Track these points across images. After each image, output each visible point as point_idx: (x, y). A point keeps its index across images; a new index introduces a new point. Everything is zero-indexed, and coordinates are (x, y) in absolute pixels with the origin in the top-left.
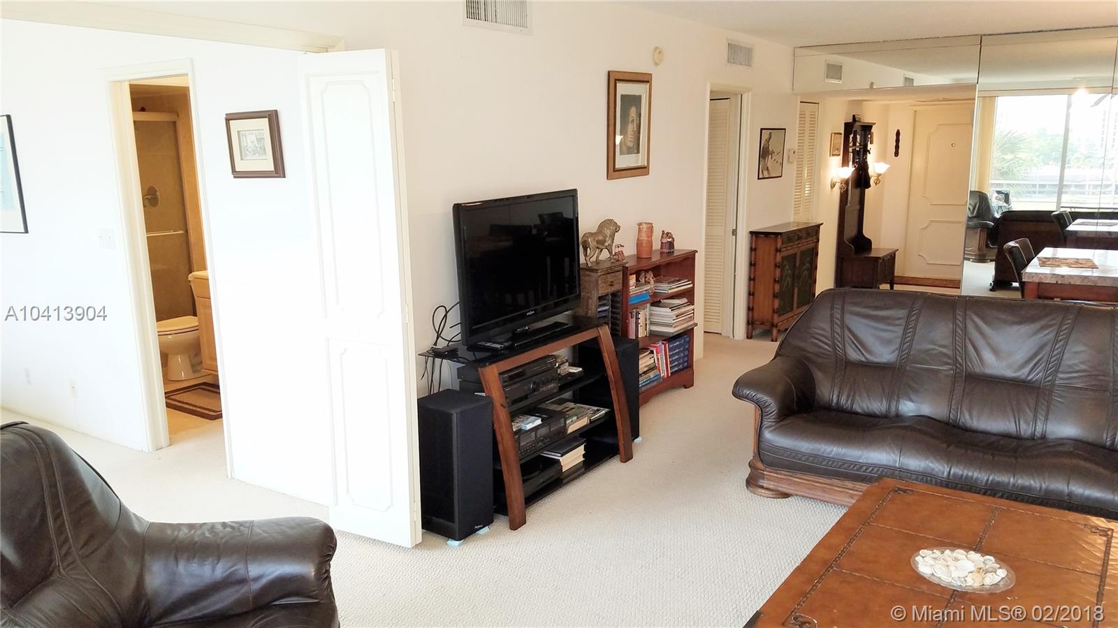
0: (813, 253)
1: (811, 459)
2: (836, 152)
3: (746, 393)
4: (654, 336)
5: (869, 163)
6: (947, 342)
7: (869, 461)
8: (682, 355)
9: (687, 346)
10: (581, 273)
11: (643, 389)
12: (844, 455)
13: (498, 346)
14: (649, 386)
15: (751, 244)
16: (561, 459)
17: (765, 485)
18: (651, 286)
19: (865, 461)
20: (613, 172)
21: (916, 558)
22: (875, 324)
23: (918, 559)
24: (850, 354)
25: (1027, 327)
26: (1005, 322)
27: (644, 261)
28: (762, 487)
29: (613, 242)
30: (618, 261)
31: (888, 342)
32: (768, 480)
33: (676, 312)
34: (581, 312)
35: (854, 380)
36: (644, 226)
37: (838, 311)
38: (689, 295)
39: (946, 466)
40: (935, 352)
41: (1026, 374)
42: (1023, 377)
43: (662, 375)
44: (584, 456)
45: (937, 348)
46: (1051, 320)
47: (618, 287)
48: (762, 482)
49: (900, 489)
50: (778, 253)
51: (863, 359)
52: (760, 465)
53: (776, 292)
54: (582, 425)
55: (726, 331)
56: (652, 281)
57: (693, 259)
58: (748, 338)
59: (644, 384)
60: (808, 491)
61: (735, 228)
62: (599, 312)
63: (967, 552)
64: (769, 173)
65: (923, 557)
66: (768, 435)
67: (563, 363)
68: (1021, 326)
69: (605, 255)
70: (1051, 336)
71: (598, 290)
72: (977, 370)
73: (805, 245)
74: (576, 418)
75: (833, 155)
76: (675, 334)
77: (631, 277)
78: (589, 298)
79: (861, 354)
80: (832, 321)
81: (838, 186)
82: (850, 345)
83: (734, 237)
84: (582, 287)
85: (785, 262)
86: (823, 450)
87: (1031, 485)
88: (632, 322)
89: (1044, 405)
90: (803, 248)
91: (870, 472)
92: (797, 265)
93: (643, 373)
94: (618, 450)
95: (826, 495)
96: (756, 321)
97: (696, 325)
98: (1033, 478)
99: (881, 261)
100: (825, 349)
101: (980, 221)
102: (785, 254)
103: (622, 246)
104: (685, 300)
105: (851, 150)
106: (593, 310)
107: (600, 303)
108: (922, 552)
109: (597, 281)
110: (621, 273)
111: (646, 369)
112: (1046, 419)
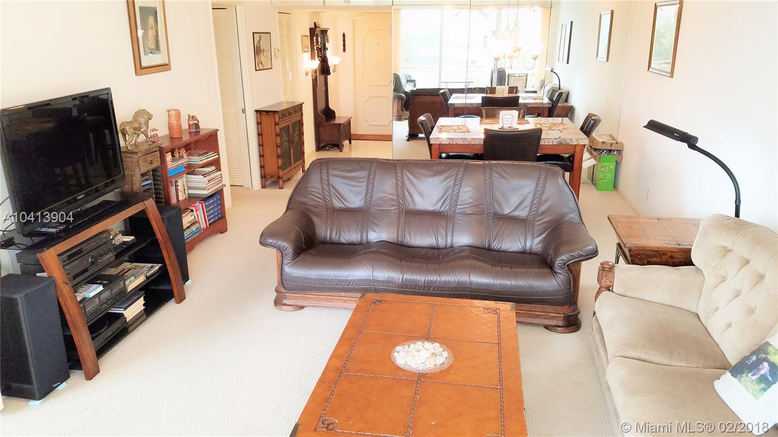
0: (300, 123)
1: (318, 282)
2: (307, 50)
3: (269, 242)
4: (192, 198)
5: (328, 57)
6: (393, 191)
7: (355, 278)
8: (216, 209)
9: (219, 202)
10: (123, 155)
11: (188, 240)
12: (338, 276)
13: (54, 230)
14: (193, 237)
15: (257, 119)
16: (124, 312)
17: (288, 303)
18: (185, 159)
19: (351, 279)
20: (140, 69)
21: (394, 354)
22: (349, 182)
23: (396, 354)
24: (335, 204)
25: (438, 178)
26: (425, 175)
27: (176, 140)
28: (286, 305)
29: (148, 128)
30: (154, 142)
31: (358, 194)
32: (290, 299)
33: (208, 178)
34: (127, 188)
35: (340, 222)
36: (173, 113)
37: (324, 174)
38: (216, 163)
39: (400, 275)
40: (386, 198)
41: (439, 208)
42: (438, 209)
43: (202, 227)
44: (144, 305)
45: (387, 195)
46: (451, 173)
47: (157, 164)
48: (285, 301)
49: (377, 301)
50: (277, 126)
51: (343, 206)
52: (283, 290)
53: (279, 154)
54: (139, 283)
55: (247, 184)
56: (185, 156)
57: (216, 135)
58: (262, 188)
59: (188, 236)
60: (316, 302)
61: (243, 108)
62: (143, 186)
63: (423, 343)
64: (263, 66)
65: (398, 352)
66: (287, 269)
67: (116, 235)
68: (434, 178)
69: (142, 138)
70: (452, 182)
71: (140, 169)
72: (412, 207)
73: (295, 119)
74: (134, 277)
75: (304, 52)
76: (209, 195)
77: (167, 154)
78: (132, 176)
79: (341, 203)
80: (322, 182)
81: (310, 74)
82: (335, 198)
83: (244, 114)
84: (125, 167)
85: (283, 132)
86: (324, 275)
87: (449, 280)
88: (173, 190)
89: (451, 226)
90: (293, 121)
91: (355, 285)
92: (291, 133)
93: (187, 228)
94: (173, 294)
95: (328, 303)
96: (267, 175)
97: (225, 186)
98: (450, 275)
99: (342, 126)
100: (319, 202)
101: (397, 94)
102: (282, 126)
103: (157, 130)
104: (213, 168)
105: (315, 48)
106: (137, 185)
107: (144, 179)
108: (398, 348)
109: (138, 161)
110: (158, 152)
111: (189, 225)
112: (453, 235)
